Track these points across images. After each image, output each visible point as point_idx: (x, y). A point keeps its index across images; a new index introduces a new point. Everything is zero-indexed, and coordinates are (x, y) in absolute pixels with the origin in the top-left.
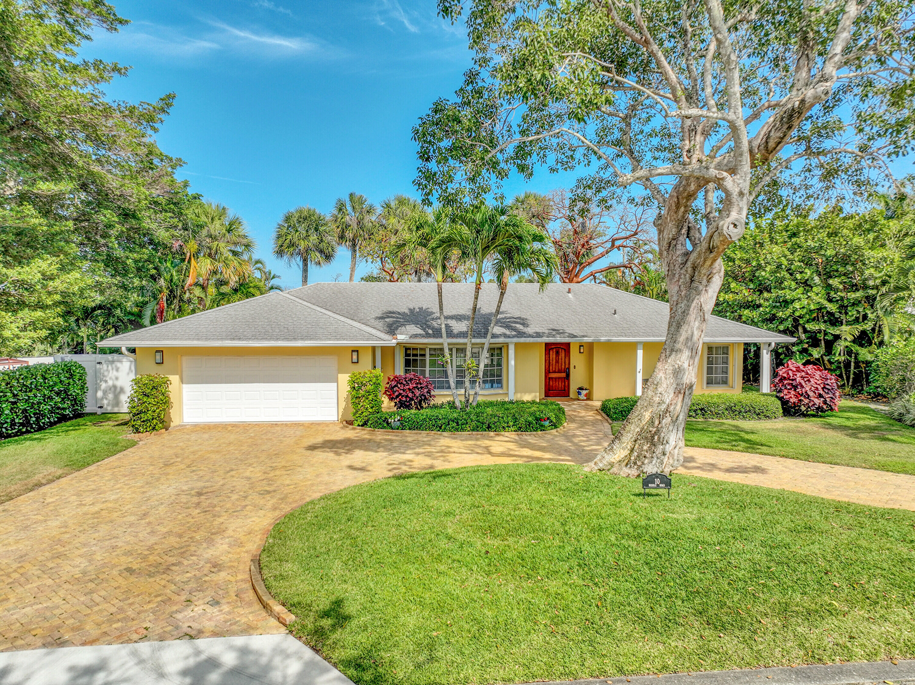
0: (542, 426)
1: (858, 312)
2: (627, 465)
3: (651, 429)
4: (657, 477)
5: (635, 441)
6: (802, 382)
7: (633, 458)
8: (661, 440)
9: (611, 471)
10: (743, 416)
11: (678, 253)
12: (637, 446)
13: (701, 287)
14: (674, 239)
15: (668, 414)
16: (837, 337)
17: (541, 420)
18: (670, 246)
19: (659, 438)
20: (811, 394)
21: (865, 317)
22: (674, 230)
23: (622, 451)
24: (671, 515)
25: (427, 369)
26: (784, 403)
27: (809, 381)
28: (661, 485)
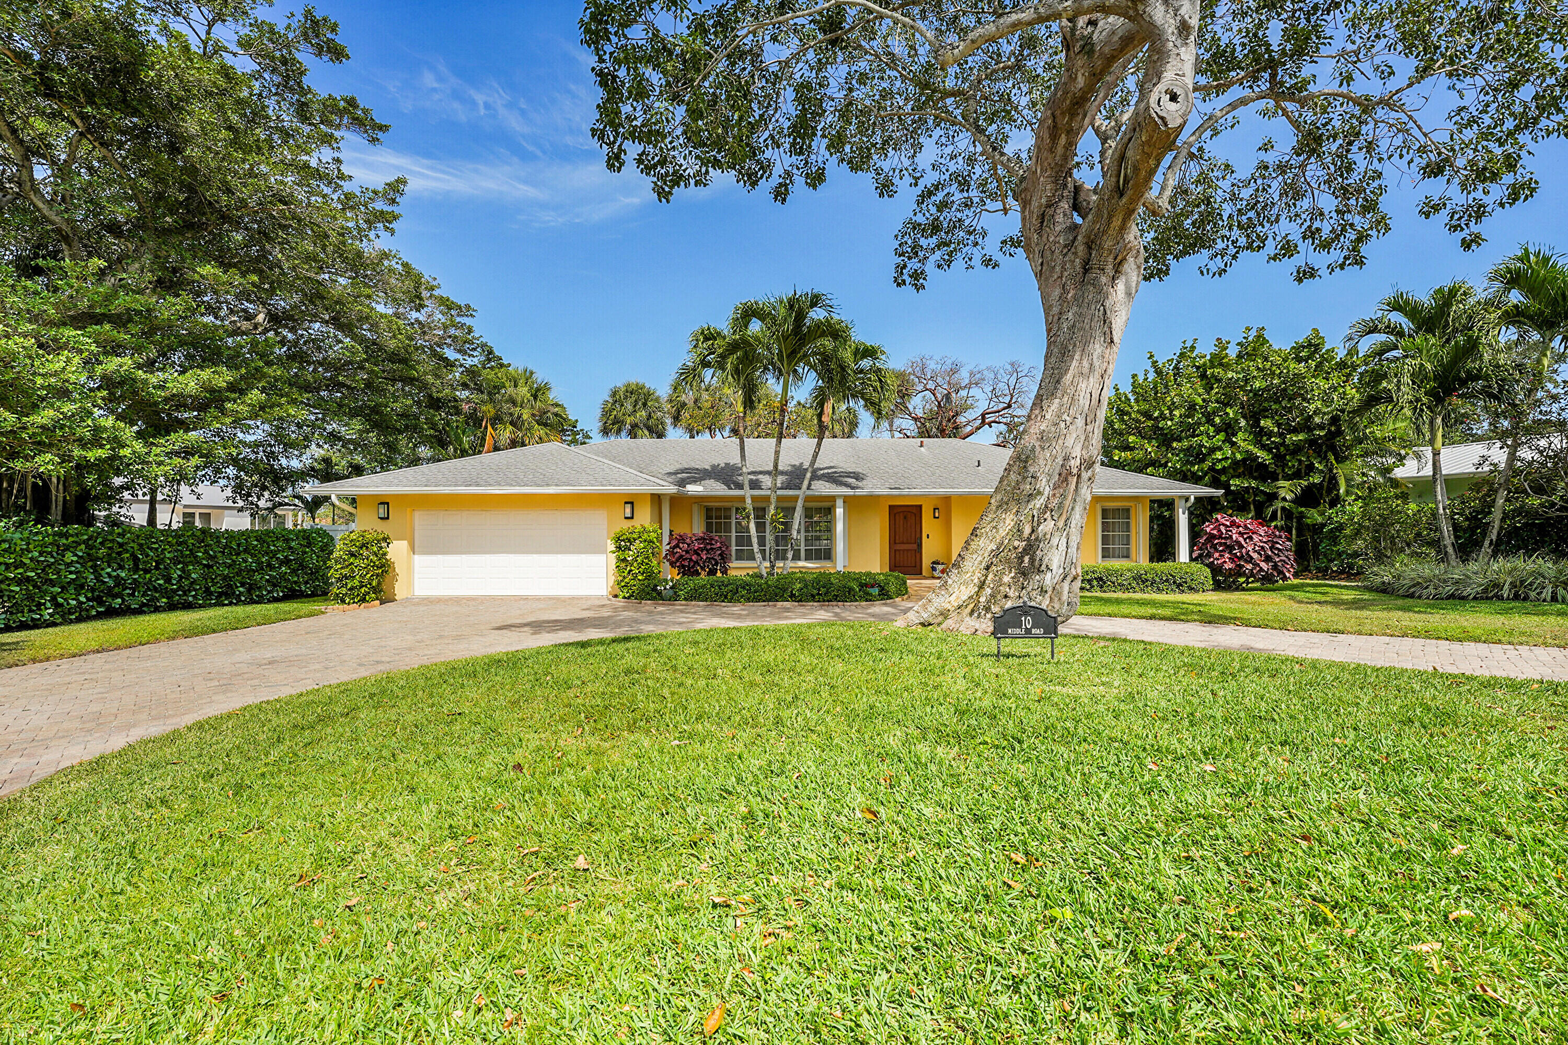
0: (868, 594)
1: (1300, 461)
2: (972, 612)
3: (1016, 543)
4: (1026, 614)
5: (988, 568)
6: (1241, 539)
7: (982, 599)
8: (1037, 563)
9: (944, 626)
10: (1158, 589)
11: (1058, 229)
12: (990, 576)
13: (1104, 280)
14: (1049, 206)
15: (1048, 515)
16: (1273, 497)
17: (867, 585)
18: (1042, 223)
19: (1032, 560)
20: (1255, 556)
21: (1311, 468)
22: (1048, 187)
23: (963, 588)
24: (1058, 688)
25: (734, 534)
26: (1216, 570)
27: (1251, 538)
28: (1033, 631)
